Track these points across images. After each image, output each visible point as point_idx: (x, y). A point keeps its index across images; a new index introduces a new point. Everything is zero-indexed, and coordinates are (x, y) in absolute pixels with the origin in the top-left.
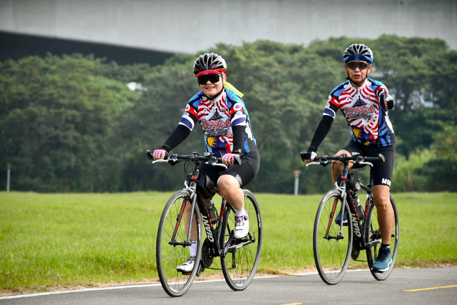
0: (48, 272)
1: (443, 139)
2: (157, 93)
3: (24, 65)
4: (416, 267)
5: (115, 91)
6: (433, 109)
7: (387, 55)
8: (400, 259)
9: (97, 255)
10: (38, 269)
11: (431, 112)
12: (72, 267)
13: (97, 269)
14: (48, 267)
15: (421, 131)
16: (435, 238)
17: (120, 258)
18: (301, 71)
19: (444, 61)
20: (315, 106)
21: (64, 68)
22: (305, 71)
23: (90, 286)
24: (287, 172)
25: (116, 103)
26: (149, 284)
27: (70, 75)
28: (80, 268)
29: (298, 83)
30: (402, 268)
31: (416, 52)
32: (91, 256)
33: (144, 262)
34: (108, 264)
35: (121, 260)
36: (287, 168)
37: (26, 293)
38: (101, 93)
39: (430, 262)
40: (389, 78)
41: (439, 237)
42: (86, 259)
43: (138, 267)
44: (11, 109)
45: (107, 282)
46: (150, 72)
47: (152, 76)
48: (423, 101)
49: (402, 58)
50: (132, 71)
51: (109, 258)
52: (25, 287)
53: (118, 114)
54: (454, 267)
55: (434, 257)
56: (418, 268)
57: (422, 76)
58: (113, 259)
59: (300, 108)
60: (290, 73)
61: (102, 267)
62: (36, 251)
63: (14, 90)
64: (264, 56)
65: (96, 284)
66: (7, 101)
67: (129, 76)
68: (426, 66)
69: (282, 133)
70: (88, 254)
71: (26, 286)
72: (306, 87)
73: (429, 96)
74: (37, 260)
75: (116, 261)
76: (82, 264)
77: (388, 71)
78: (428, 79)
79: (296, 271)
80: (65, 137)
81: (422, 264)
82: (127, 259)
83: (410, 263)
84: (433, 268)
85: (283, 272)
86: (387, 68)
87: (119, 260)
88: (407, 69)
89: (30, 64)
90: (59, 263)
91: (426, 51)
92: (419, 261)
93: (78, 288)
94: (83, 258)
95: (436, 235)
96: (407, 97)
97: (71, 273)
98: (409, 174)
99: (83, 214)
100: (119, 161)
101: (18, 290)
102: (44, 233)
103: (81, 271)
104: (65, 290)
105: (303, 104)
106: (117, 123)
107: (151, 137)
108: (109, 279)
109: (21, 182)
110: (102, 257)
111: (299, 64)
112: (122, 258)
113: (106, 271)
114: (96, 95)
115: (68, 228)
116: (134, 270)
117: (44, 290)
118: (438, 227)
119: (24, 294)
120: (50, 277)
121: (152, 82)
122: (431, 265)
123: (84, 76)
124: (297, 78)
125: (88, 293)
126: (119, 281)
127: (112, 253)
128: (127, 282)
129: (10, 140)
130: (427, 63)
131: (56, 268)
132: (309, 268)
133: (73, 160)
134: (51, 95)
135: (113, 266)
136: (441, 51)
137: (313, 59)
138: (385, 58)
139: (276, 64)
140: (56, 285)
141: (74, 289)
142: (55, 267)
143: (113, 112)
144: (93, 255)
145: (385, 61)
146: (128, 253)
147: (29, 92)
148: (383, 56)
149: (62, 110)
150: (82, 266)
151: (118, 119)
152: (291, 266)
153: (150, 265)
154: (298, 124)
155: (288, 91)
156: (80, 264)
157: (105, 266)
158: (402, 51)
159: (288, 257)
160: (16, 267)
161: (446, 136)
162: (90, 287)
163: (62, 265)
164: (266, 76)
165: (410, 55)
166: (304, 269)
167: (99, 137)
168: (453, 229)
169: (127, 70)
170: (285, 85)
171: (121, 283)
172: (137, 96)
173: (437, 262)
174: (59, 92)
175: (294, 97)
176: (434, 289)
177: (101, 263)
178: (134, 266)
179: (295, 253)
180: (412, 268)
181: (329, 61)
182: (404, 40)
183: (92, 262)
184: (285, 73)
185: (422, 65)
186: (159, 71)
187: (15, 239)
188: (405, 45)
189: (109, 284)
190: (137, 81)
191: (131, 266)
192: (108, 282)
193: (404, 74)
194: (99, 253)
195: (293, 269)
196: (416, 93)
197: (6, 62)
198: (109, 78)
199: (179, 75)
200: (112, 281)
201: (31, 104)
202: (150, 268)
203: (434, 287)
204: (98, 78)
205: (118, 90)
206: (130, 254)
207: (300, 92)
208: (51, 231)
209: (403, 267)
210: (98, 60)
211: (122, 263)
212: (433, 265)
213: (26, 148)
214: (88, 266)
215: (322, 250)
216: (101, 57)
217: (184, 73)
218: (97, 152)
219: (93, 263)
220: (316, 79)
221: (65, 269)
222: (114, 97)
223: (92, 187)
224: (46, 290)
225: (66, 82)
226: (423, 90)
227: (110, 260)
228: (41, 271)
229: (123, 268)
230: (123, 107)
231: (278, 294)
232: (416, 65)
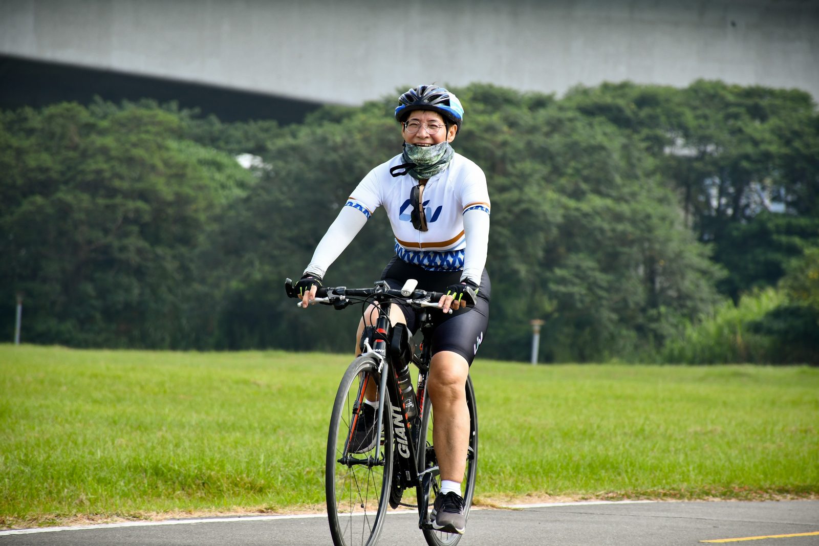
0: (64, 490)
1: (802, 270)
2: (289, 174)
3: (51, 118)
4: (730, 499)
5: (213, 169)
6: (784, 215)
7: (705, 117)
8: (702, 484)
9: (155, 462)
10: (45, 484)
11: (782, 222)
12: (108, 482)
13: (154, 487)
14: (64, 482)
15: (763, 255)
16: (772, 447)
17: (195, 468)
18: (549, 141)
19: (807, 130)
20: (572, 203)
21: (123, 125)
22: (556, 142)
23: (136, 517)
24: (520, 322)
25: (216, 190)
26: (244, 516)
27: (133, 138)
28: (122, 484)
29: (543, 162)
30: (704, 500)
31: (758, 113)
32: (145, 464)
33: (240, 476)
34: (175, 479)
35: (197, 472)
36: (520, 316)
37: (18, 528)
38: (189, 172)
39: (757, 490)
40: (707, 158)
41: (780, 446)
42: (136, 469)
43: (227, 486)
44: (25, 195)
45: (168, 510)
46: (277, 136)
47: (280, 143)
48: (767, 202)
49: (731, 122)
50: (246, 133)
51: (176, 467)
52: (16, 516)
53: (218, 211)
54: (800, 500)
55: (765, 481)
56: (733, 500)
57: (767, 156)
58: (182, 470)
59: (546, 207)
60: (529, 144)
61: (164, 485)
62: (45, 453)
63: (32, 161)
64: (483, 112)
65: (146, 515)
66: (20, 182)
67: (239, 142)
68: (775, 138)
69: (512, 252)
70: (139, 460)
71: (18, 514)
72: (557, 171)
73: (778, 192)
74: (45, 468)
75: (188, 473)
76: (126, 478)
77: (705, 145)
78: (777, 161)
79: (513, 500)
80: (123, 249)
81: (741, 494)
82: (209, 471)
83: (720, 491)
84: (762, 501)
85: (489, 501)
86: (704, 140)
87: (194, 472)
88: (740, 142)
89: (62, 116)
90: (85, 474)
91: (775, 111)
92: (737, 487)
93: (112, 520)
94: (130, 468)
95: (774, 443)
96: (739, 192)
97: (106, 493)
98: (739, 331)
99: (142, 387)
100: (218, 294)
101: (3, 521)
102: (67, 420)
103: (123, 491)
104: (88, 524)
105: (551, 200)
106: (215, 227)
107: (276, 253)
108: (172, 506)
109: (40, 327)
110: (163, 466)
111: (545, 129)
112: (200, 469)
113: (170, 490)
114: (179, 174)
115: (110, 411)
116: (220, 490)
117: (50, 523)
118: (778, 428)
119: (14, 529)
120: (68, 499)
121: (282, 154)
122: (758, 496)
123: (159, 140)
124: (542, 155)
125: (131, 530)
126: (190, 509)
127: (182, 459)
128: (203, 512)
129: (23, 252)
130: (777, 132)
131: (79, 483)
132: (536, 495)
133: (136, 291)
134: (99, 172)
135: (184, 483)
136: (802, 113)
137: (571, 120)
138: (702, 122)
139: (505, 128)
140: (74, 514)
141: (107, 523)
142: (77, 482)
143: (210, 206)
144: (147, 462)
145: (700, 127)
146: (212, 460)
147: (58, 167)
148: (697, 117)
149: (118, 200)
150: (127, 482)
151: (218, 219)
152: (504, 492)
153: (250, 483)
154: (541, 237)
155: (524, 178)
156: (124, 478)
157: (169, 483)
158: (733, 110)
159: (502, 475)
160: (6, 480)
161: (808, 265)
162: (135, 519)
163: (90, 479)
164: (485, 149)
165: (746, 118)
166: (527, 497)
167: (183, 250)
168: (806, 432)
169: (237, 131)
170: (519, 166)
171: (193, 513)
172: (254, 179)
173: (770, 491)
174: (113, 167)
175: (535, 189)
176: (758, 540)
177: (162, 478)
178: (221, 483)
179: (514, 469)
180: (723, 501)
181: (601, 124)
182: (736, 90)
183: (144, 474)
184: (521, 145)
185: (767, 136)
186: (294, 135)
187: (13, 430)
188: (740, 100)
189: (171, 515)
190: (253, 152)
191: (215, 483)
192: (168, 512)
193: (734, 152)
194: (158, 459)
195: (507, 496)
196: (755, 186)
197: (19, 111)
198: (204, 145)
199: (330, 143)
200: (176, 509)
201: (63, 187)
202: (250, 488)
203: (758, 535)
204: (184, 144)
205: (219, 167)
206: (215, 462)
207: (547, 179)
208: (80, 417)
209: (706, 498)
210: (185, 113)
211: (201, 479)
212: (761, 497)
213: (52, 268)
214: (137, 482)
215: (564, 464)
216: (191, 107)
217: (338, 139)
218: (179, 277)
219: (146, 476)
220: (575, 157)
221: (96, 486)
222: (212, 179)
223: (168, 340)
224: (55, 523)
225: (127, 150)
226: (768, 181)
227: (178, 473)
228: (51, 489)
229: (202, 487)
230: (227, 197)
231: (473, 540)
232: (757, 136)
